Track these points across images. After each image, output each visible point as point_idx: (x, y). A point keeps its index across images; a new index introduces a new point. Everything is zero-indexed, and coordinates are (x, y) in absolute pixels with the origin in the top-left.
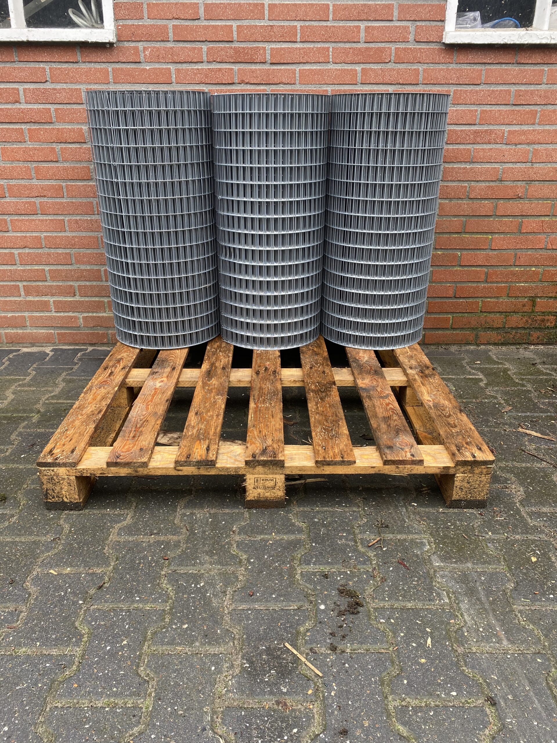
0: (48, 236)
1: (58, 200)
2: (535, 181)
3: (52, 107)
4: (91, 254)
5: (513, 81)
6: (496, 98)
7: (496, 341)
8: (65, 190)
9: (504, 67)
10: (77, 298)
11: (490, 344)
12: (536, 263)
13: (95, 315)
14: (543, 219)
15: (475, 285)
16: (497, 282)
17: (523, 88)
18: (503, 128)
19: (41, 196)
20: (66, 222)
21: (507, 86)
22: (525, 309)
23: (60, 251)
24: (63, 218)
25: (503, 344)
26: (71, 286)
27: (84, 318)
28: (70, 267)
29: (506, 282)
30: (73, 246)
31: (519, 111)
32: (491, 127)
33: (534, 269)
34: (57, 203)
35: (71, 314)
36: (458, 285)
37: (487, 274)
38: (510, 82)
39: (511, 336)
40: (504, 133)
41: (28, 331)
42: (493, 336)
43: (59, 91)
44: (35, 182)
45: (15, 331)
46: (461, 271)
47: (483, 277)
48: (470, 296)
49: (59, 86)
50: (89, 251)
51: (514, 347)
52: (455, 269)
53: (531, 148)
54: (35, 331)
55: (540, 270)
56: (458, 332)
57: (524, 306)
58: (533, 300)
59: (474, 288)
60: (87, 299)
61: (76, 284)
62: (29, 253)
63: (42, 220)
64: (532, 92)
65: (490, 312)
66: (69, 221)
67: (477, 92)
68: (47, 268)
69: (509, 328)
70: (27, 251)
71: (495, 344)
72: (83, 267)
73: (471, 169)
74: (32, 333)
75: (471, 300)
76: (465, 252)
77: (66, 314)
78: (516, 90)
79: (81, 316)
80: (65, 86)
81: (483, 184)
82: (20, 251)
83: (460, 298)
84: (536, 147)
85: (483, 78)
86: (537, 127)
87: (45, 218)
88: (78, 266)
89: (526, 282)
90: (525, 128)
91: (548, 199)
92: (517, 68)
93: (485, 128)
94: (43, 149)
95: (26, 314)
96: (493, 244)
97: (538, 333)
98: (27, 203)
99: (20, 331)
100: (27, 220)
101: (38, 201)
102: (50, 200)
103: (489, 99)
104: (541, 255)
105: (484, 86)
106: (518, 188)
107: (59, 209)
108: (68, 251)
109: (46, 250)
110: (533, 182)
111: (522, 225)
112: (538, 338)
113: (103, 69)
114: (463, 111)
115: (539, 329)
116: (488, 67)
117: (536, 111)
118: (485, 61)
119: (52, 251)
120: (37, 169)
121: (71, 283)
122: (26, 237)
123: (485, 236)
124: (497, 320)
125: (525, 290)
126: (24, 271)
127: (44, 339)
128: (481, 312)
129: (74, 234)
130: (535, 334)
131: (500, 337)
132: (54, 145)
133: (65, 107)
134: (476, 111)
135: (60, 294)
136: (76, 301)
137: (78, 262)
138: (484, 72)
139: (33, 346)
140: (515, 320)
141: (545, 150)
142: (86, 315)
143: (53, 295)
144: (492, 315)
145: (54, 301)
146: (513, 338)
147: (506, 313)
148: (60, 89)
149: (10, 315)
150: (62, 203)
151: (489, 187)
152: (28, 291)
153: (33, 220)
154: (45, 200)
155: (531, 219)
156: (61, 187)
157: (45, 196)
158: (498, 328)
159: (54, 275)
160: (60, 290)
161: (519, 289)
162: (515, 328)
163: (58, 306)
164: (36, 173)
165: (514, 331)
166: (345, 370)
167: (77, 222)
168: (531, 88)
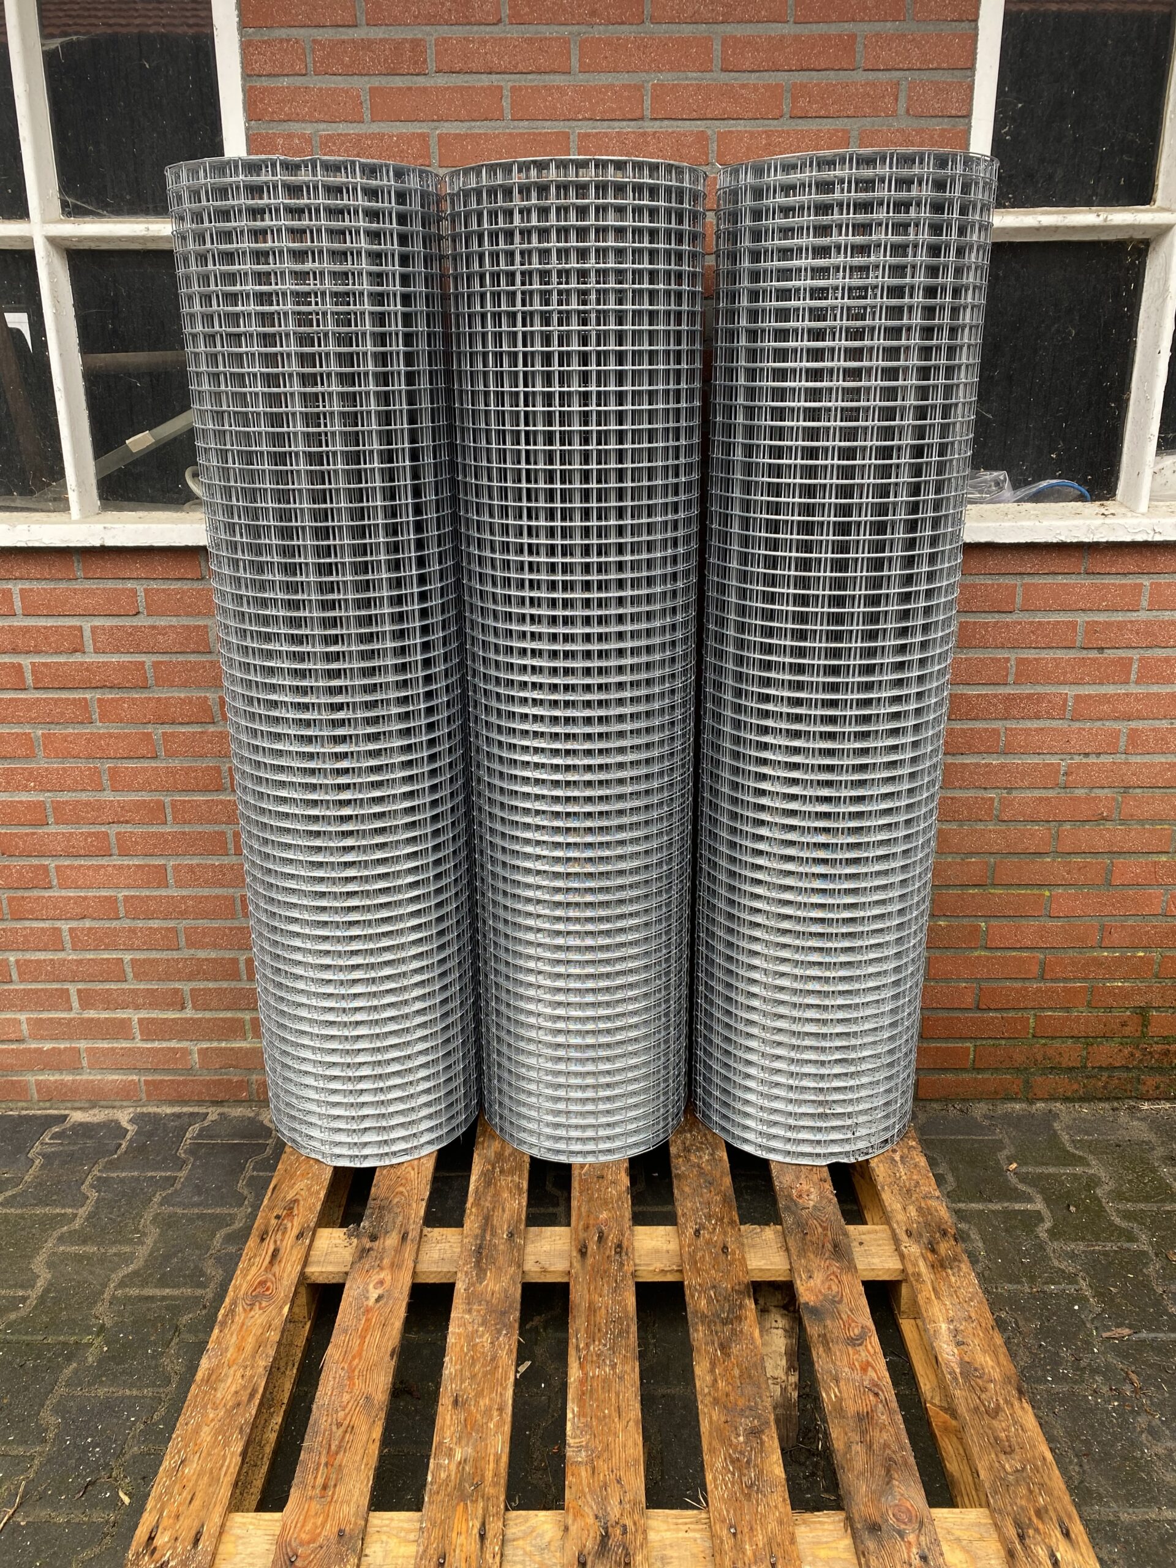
0: (132, 897)
1: (154, 829)
2: (1135, 788)
3: (148, 660)
4: (219, 928)
5: (1081, 605)
6: (1047, 636)
7: (1069, 1094)
8: (168, 811)
9: (1060, 579)
10: (189, 1013)
11: (1055, 1100)
12: (1145, 943)
13: (223, 1045)
14: (1155, 858)
15: (1018, 985)
16: (1065, 980)
17: (1101, 617)
18: (1065, 690)
19: (119, 822)
20: (169, 869)
21: (1069, 614)
22: (1127, 1031)
23: (155, 924)
24: (163, 862)
25: (1082, 1099)
26: (176, 991)
27: (202, 1052)
28: (175, 955)
29: (1085, 979)
30: (183, 915)
31: (1094, 660)
32: (1040, 689)
33: (1141, 954)
34: (154, 834)
35: (173, 1044)
36: (984, 985)
37: (1043, 965)
38: (1074, 607)
39: (1100, 1084)
40: (1065, 701)
41: (85, 1077)
42: (1062, 1083)
43: (164, 631)
44: (108, 796)
45: (57, 1077)
46: (988, 958)
47: (1036, 970)
48: (1009, 1006)
49: (162, 622)
50: (216, 924)
51: (1107, 1105)
52: (976, 954)
53: (1123, 726)
54: (99, 1077)
55: (1155, 955)
56: (986, 1076)
57: (1124, 1024)
58: (1142, 1012)
59: (1017, 991)
60: (208, 1015)
61: (186, 987)
62: (90, 929)
63: (121, 867)
64: (1121, 626)
65: (1053, 1038)
66: (176, 868)
67: (1007, 625)
68: (127, 957)
69: (1093, 1068)
70: (87, 923)
71: (1066, 1099)
72: (202, 954)
73: (1002, 766)
74: (92, 1081)
75: (1011, 1014)
76: (994, 922)
77: (165, 1045)
78: (1087, 623)
79: (195, 1047)
80: (174, 621)
81: (1029, 794)
82: (74, 924)
83: (990, 1009)
84: (1133, 724)
85: (1019, 600)
86: (1134, 689)
87: (127, 861)
88: (192, 951)
89: (1125, 979)
90: (1110, 689)
91: (1162, 821)
92: (1087, 581)
93: (1028, 690)
94: (127, 736)
95: (82, 1044)
96: (1054, 906)
97: (1158, 1078)
98: (90, 834)
99: (67, 1078)
100: (89, 867)
101: (113, 830)
102: (139, 830)
103: (1033, 638)
104: (1154, 927)
105: (1021, 614)
106: (1101, 801)
107: (155, 846)
108: (171, 924)
109: (127, 923)
110: (1131, 790)
111: (1112, 871)
112: (1157, 1088)
114: (981, 660)
115: (1159, 1070)
116: (1027, 580)
117: (1131, 659)
118: (1022, 570)
119: (140, 924)
120: (114, 773)
121: (177, 985)
122: (85, 898)
123: (1036, 892)
124: (1070, 1053)
125: (1125, 994)
126: (80, 962)
127: (118, 1093)
128: (1034, 1036)
129: (185, 892)
130: (1151, 1081)
131: (1075, 1087)
132: (150, 728)
133: (174, 658)
134: (1008, 660)
135: (153, 1006)
136: (186, 1020)
137: (191, 944)
138: (1019, 591)
139: (94, 1107)
140: (1107, 1052)
141: (1153, 730)
142: (205, 1045)
143: (137, 1008)
144: (1057, 1044)
145: (140, 1021)
146: (1105, 1087)
147: (1088, 1041)
148: (164, 628)
149: (47, 1046)
150: (163, 834)
151: (1041, 799)
152: (86, 999)
153: (102, 866)
154: (129, 828)
155: (1131, 860)
156: (161, 806)
157: (127, 822)
158: (1071, 1069)
159: (142, 969)
160: (154, 1000)
161: (1111, 992)
162: (1107, 1069)
163: (150, 1029)
164: (112, 778)
165: (1105, 1074)
166: (770, 1233)
167: (191, 869)
168: (1119, 617)
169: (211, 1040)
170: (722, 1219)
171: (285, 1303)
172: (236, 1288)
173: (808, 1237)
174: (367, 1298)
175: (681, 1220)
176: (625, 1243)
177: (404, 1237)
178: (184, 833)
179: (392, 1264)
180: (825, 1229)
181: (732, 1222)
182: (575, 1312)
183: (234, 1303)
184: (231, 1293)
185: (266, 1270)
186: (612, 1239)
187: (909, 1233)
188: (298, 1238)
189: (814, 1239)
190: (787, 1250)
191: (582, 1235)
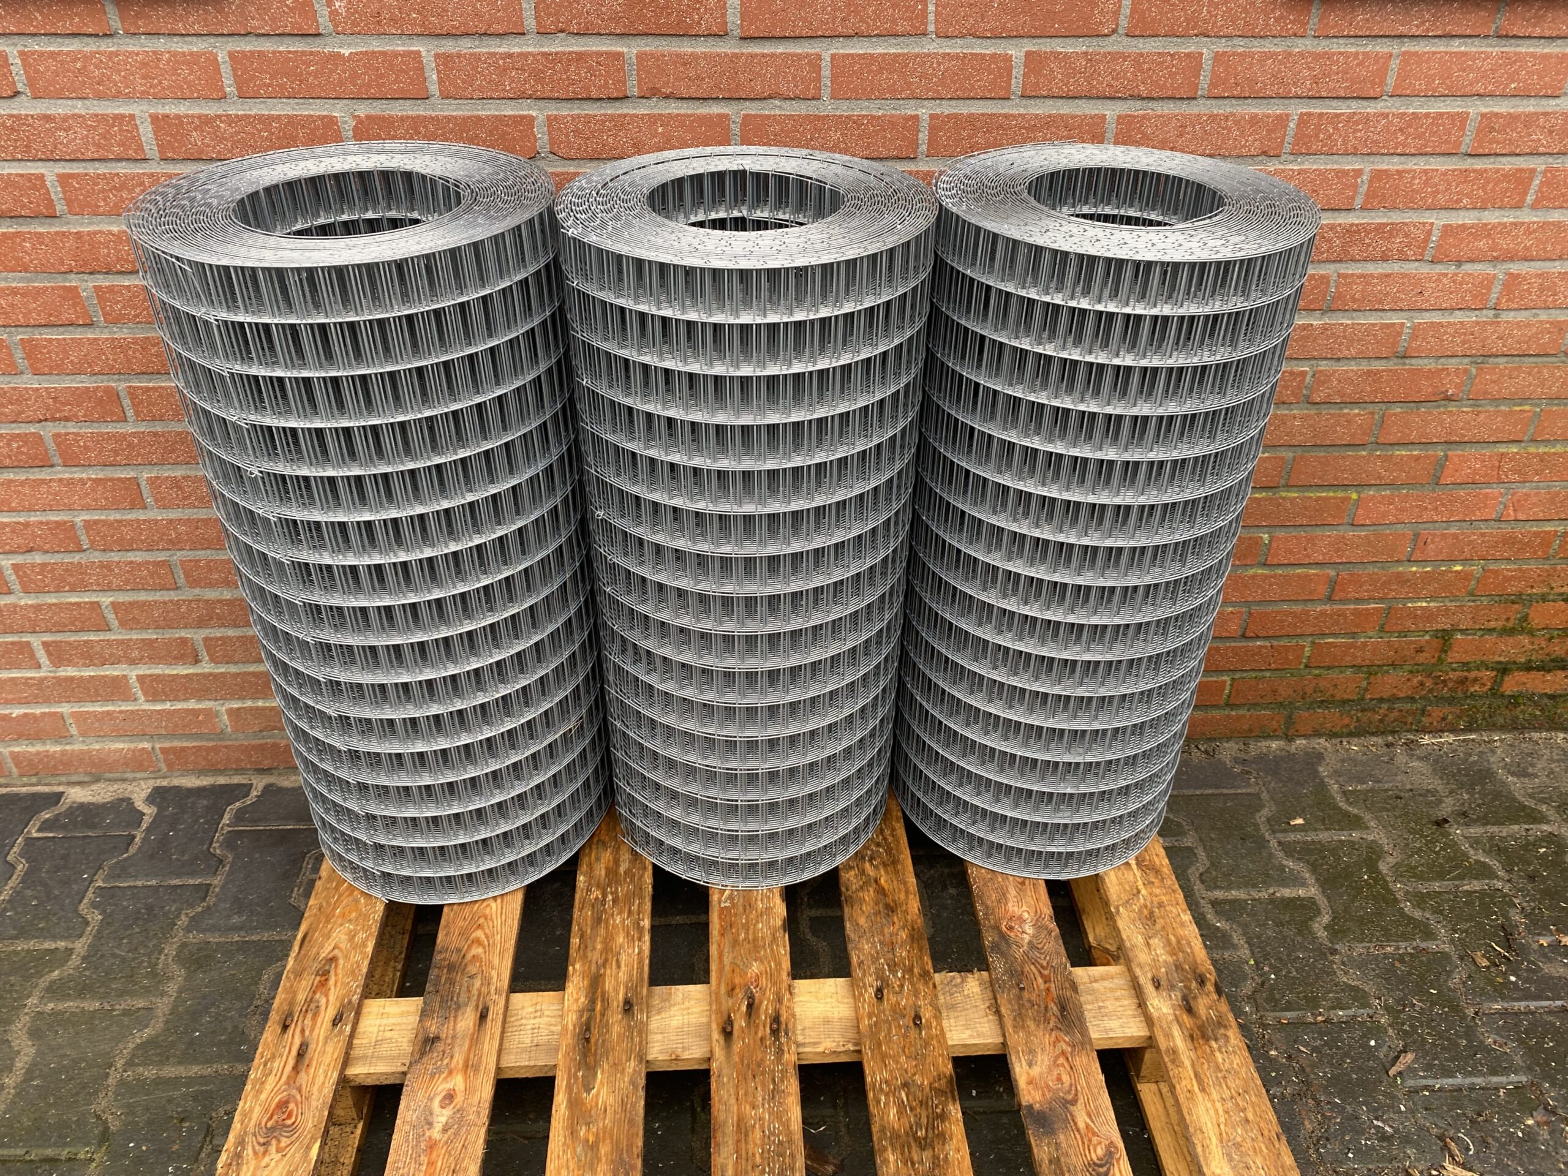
0: (96, 522)
1: (109, 429)
2: (1497, 356)
3: (50, 172)
5: (1479, 88)
6: (1420, 136)
7: (1337, 729)
8: (126, 402)
9: (1457, 46)
10: (206, 667)
11: (1320, 736)
12: (1467, 555)
13: (260, 703)
14: (1502, 449)
15: (1298, 608)
16: (1358, 600)
17: (1502, 107)
18: (1430, 218)
19: (54, 420)
20: (143, 484)
21: (1459, 101)
22: (1421, 658)
23: (138, 557)
24: (132, 474)
25: (1351, 734)
26: (184, 641)
27: (231, 712)
28: (173, 596)
29: (1381, 600)
30: (175, 544)
31: (1481, 173)
32: (1396, 217)
33: (1458, 568)
34: (110, 437)
35: (192, 705)
36: (1255, 609)
37: (1333, 584)
38: (1468, 90)
39: (1377, 717)
40: (1429, 233)
41: (77, 747)
42: (1332, 717)
43: (65, 123)
44: (29, 382)
45: (39, 747)
46: (1266, 577)
47: (1323, 590)
48: (1283, 632)
49: (60, 108)
51: (1379, 740)
52: (1251, 572)
53: (1499, 271)
54: (97, 746)
55: (1476, 569)
56: (1241, 712)
57: (1419, 650)
58: (1444, 638)
59: (1295, 615)
60: (233, 669)
61: (197, 636)
62: (44, 565)
63: (70, 482)
64: (1529, 120)
65: (1329, 668)
66: (152, 481)
67: (1367, 118)
68: (106, 600)
69: (1372, 699)
70: (38, 558)
71: (1332, 735)
72: (211, 594)
73: (1325, 328)
74: (89, 752)
75: (1283, 642)
76: (1281, 533)
77: (179, 706)
78: (1483, 115)
79: (223, 708)
80: (79, 108)
81: (1353, 367)
82: (19, 559)
83: (1257, 637)
84: (1515, 268)
85: (1391, 80)
86: (1527, 216)
87: (78, 474)
88: (197, 591)
89: (1433, 598)
90: (1491, 217)
91: (1525, 400)
92: (1495, 49)
93: (1379, 218)
94: (39, 292)
95: (65, 709)
96: (1361, 511)
97: (1447, 709)
98: (15, 437)
99: (54, 748)
100: (22, 483)
101: (48, 431)
102: (87, 430)
103: (1401, 138)
104: (1483, 535)
105: (1391, 101)
106: (1448, 374)
107: (116, 452)
108: (161, 556)
109: (97, 557)
110: (1491, 360)
111: (1443, 467)
112: (1444, 719)
113: (199, 55)
114: (1321, 173)
115: (1451, 701)
116: (1409, 46)
117: (1533, 171)
118: (1402, 30)
119: (115, 557)
120: (31, 349)
121: (183, 634)
122: (27, 525)
123: (1340, 494)
124: (1347, 683)
125: (1429, 615)
126: (38, 608)
127: (127, 764)
128: (1306, 666)
129: (173, 515)
130: (1437, 712)
131: (1346, 721)
132: (73, 281)
133: (91, 169)
134: (1358, 173)
135: (154, 659)
136: (203, 675)
137: (193, 583)
138: (1394, 64)
139: (97, 780)
140: (1392, 682)
141: (1540, 276)
142: (236, 705)
143: (133, 662)
144: (1333, 674)
145: (141, 679)
146: (1381, 721)
147: (1371, 670)
148: (66, 118)
149: (17, 712)
150: (124, 436)
151: (1369, 373)
152: (58, 654)
153: (43, 481)
154: (71, 428)
155: (1470, 451)
156: (113, 396)
157: (67, 419)
158: (1345, 702)
159: (128, 615)
160: (152, 652)
161: (1413, 614)
162: (1388, 700)
163: (154, 688)
164: (29, 356)
165: (1385, 706)
166: (973, 985)
167: (176, 483)
168: (1529, 106)
169: (242, 698)
170: (910, 970)
171: (313, 1140)
172: (245, 1115)
173: (1026, 994)
174: (430, 1124)
175: (858, 972)
176: (784, 1016)
177: (483, 1016)
178: (155, 434)
179: (466, 1065)
180: (1047, 980)
181: (925, 975)
182: (719, 1135)
183: (241, 1143)
184: (236, 1125)
185: (287, 1083)
186: (766, 1008)
187: (1157, 984)
188: (335, 1023)
189: (1034, 997)
190: (998, 1012)
191: (727, 1003)
